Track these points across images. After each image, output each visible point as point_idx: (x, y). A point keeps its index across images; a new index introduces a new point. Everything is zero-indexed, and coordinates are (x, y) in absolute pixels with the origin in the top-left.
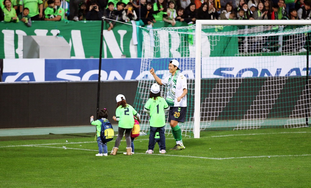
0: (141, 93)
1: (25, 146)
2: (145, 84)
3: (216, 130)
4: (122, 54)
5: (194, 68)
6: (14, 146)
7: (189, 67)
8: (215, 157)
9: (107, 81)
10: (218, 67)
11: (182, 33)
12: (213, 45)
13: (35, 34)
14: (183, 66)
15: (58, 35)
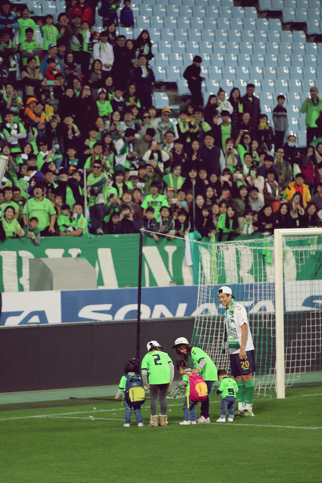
0: (199, 336)
1: (36, 417)
2: (205, 322)
3: (309, 387)
4: (170, 280)
5: (273, 298)
6: (20, 418)
7: (267, 297)
8: (307, 425)
9: (150, 319)
10: (308, 295)
11: (255, 248)
12: (300, 265)
13: (46, 256)
14: (258, 295)
15: (78, 256)
